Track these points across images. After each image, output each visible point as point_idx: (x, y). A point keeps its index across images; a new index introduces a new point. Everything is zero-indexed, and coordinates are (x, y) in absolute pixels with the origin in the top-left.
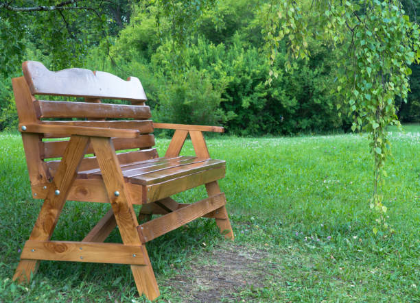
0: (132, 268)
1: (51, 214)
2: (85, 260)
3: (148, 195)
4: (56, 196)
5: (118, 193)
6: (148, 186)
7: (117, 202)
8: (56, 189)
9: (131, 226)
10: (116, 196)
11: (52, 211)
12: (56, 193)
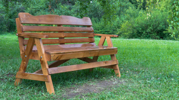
0: (46, 82)
1: (24, 63)
2: (32, 79)
3: (52, 58)
4: (25, 57)
5: (42, 57)
6: (51, 55)
7: (42, 60)
8: (25, 55)
9: (45, 68)
10: (41, 58)
11: (24, 62)
12: (25, 56)
